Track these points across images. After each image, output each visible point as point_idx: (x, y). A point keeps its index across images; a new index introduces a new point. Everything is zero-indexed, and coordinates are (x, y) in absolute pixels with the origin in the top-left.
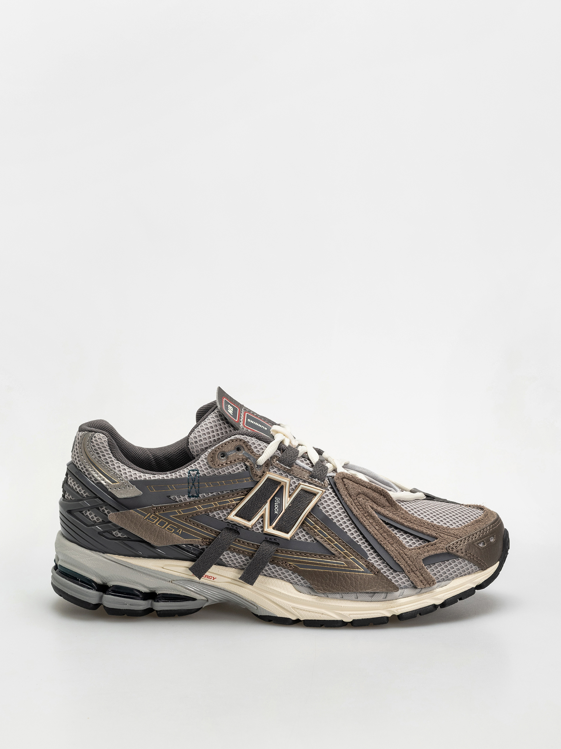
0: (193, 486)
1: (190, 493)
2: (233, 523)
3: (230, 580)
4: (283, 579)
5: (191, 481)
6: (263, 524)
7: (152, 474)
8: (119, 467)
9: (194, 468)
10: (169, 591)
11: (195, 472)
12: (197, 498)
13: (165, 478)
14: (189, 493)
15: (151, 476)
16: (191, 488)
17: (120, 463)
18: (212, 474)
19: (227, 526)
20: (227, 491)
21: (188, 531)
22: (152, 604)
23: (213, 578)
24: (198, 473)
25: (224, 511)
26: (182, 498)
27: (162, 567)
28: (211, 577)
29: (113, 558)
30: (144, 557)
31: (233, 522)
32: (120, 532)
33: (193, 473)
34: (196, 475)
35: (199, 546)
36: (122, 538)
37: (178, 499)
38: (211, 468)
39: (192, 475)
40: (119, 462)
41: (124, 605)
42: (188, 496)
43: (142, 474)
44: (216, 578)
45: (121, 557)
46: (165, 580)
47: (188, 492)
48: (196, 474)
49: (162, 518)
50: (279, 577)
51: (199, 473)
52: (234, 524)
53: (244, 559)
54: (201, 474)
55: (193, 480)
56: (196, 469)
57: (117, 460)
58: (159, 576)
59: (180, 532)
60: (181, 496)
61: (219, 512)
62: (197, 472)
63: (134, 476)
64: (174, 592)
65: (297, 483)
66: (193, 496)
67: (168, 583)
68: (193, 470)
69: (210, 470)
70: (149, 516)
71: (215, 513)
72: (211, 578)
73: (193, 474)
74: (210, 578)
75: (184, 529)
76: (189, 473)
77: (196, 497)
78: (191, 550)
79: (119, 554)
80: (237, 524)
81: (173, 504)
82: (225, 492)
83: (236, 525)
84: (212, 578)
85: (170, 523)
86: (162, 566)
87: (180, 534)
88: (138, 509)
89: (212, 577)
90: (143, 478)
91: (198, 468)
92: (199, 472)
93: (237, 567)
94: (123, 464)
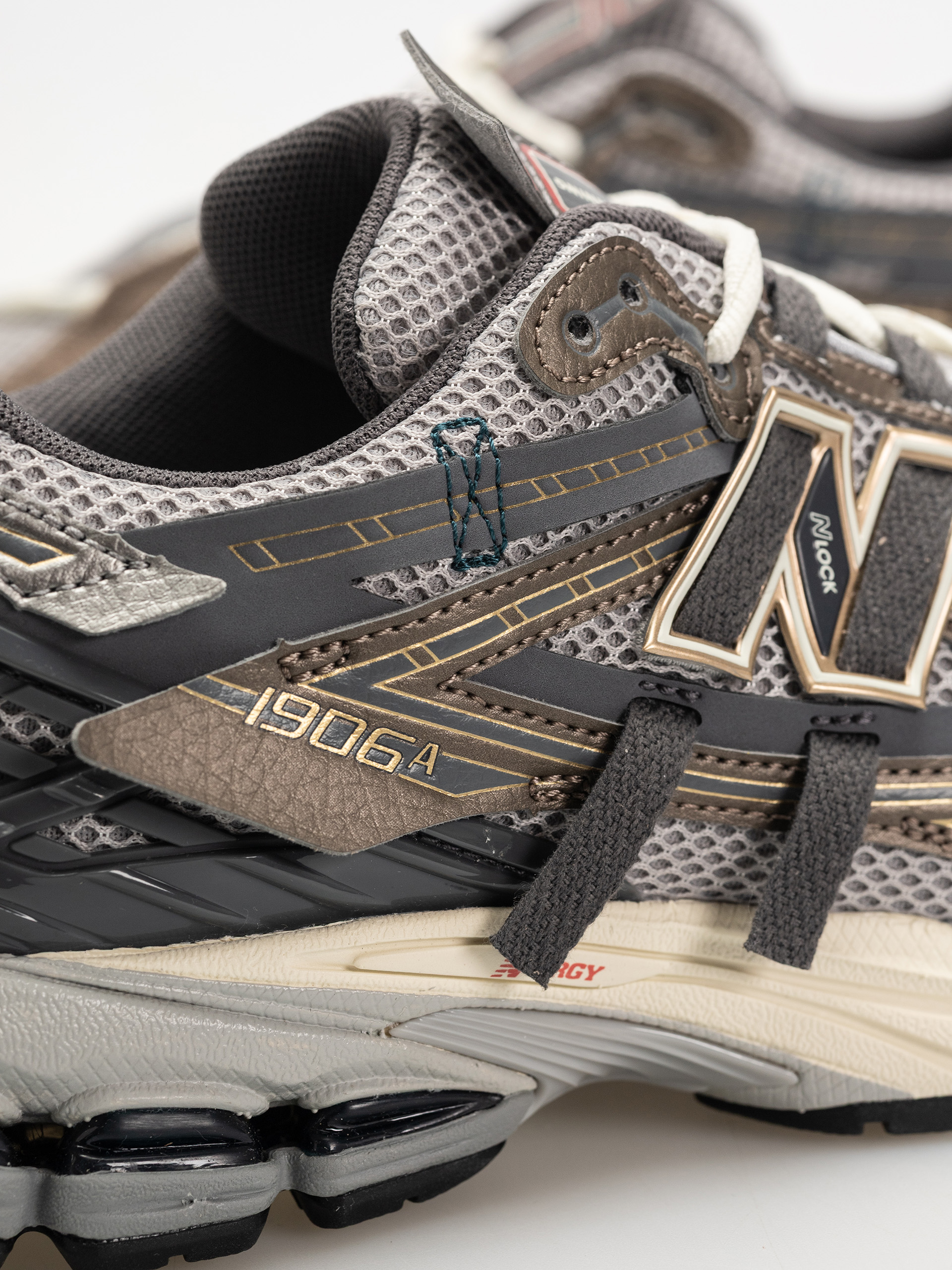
0: (473, 506)
1: (460, 546)
2: (662, 670)
3: (666, 966)
4: (907, 907)
5: (460, 481)
6: (787, 656)
7: (226, 483)
8: (40, 473)
9: (455, 411)
10: (373, 1084)
11: (470, 433)
12: (492, 569)
13: (310, 490)
14: (460, 544)
15: (226, 493)
16: (465, 519)
17: (34, 451)
18: (554, 428)
19: (641, 693)
20: (617, 511)
21: (466, 748)
22: (296, 1171)
23: (591, 968)
24: (485, 434)
25: (612, 615)
26: (426, 578)
27: (349, 962)
28: (577, 969)
29: (85, 969)
30: (241, 931)
31: (665, 664)
32: (105, 822)
33: (462, 436)
34: (478, 445)
35: (514, 816)
36: (120, 850)
37: (404, 587)
38: (548, 397)
39: (460, 452)
40: (28, 448)
41: (182, 1206)
42: (451, 560)
43: (171, 493)
44: (601, 968)
45: (124, 957)
46: (357, 1031)
47: (455, 544)
48: (475, 440)
49: (332, 705)
50: (892, 900)
51: (492, 435)
52: (671, 676)
53: (722, 844)
54: (503, 436)
55: (468, 477)
56: (471, 416)
57: (13, 437)
58: (332, 1017)
59: (430, 764)
60: (418, 569)
61: (592, 624)
62: (477, 428)
63: (134, 509)
64: (397, 1082)
65: (868, 432)
66: (473, 563)
67: (373, 1041)
68: (455, 425)
69: (541, 408)
70: (270, 706)
71: (575, 634)
72: (579, 974)
73: (460, 445)
74: (574, 974)
75: (446, 743)
76: (438, 442)
77: (487, 561)
78: (486, 846)
79: (109, 943)
80: (685, 674)
81: (388, 616)
82: (612, 517)
83: (678, 677)
84: (586, 973)
85: (372, 721)
86: (346, 957)
87: (429, 772)
88: (208, 676)
89: (583, 966)
90: (185, 510)
91: (478, 407)
92: (491, 426)
93: (686, 890)
94: (49, 454)
